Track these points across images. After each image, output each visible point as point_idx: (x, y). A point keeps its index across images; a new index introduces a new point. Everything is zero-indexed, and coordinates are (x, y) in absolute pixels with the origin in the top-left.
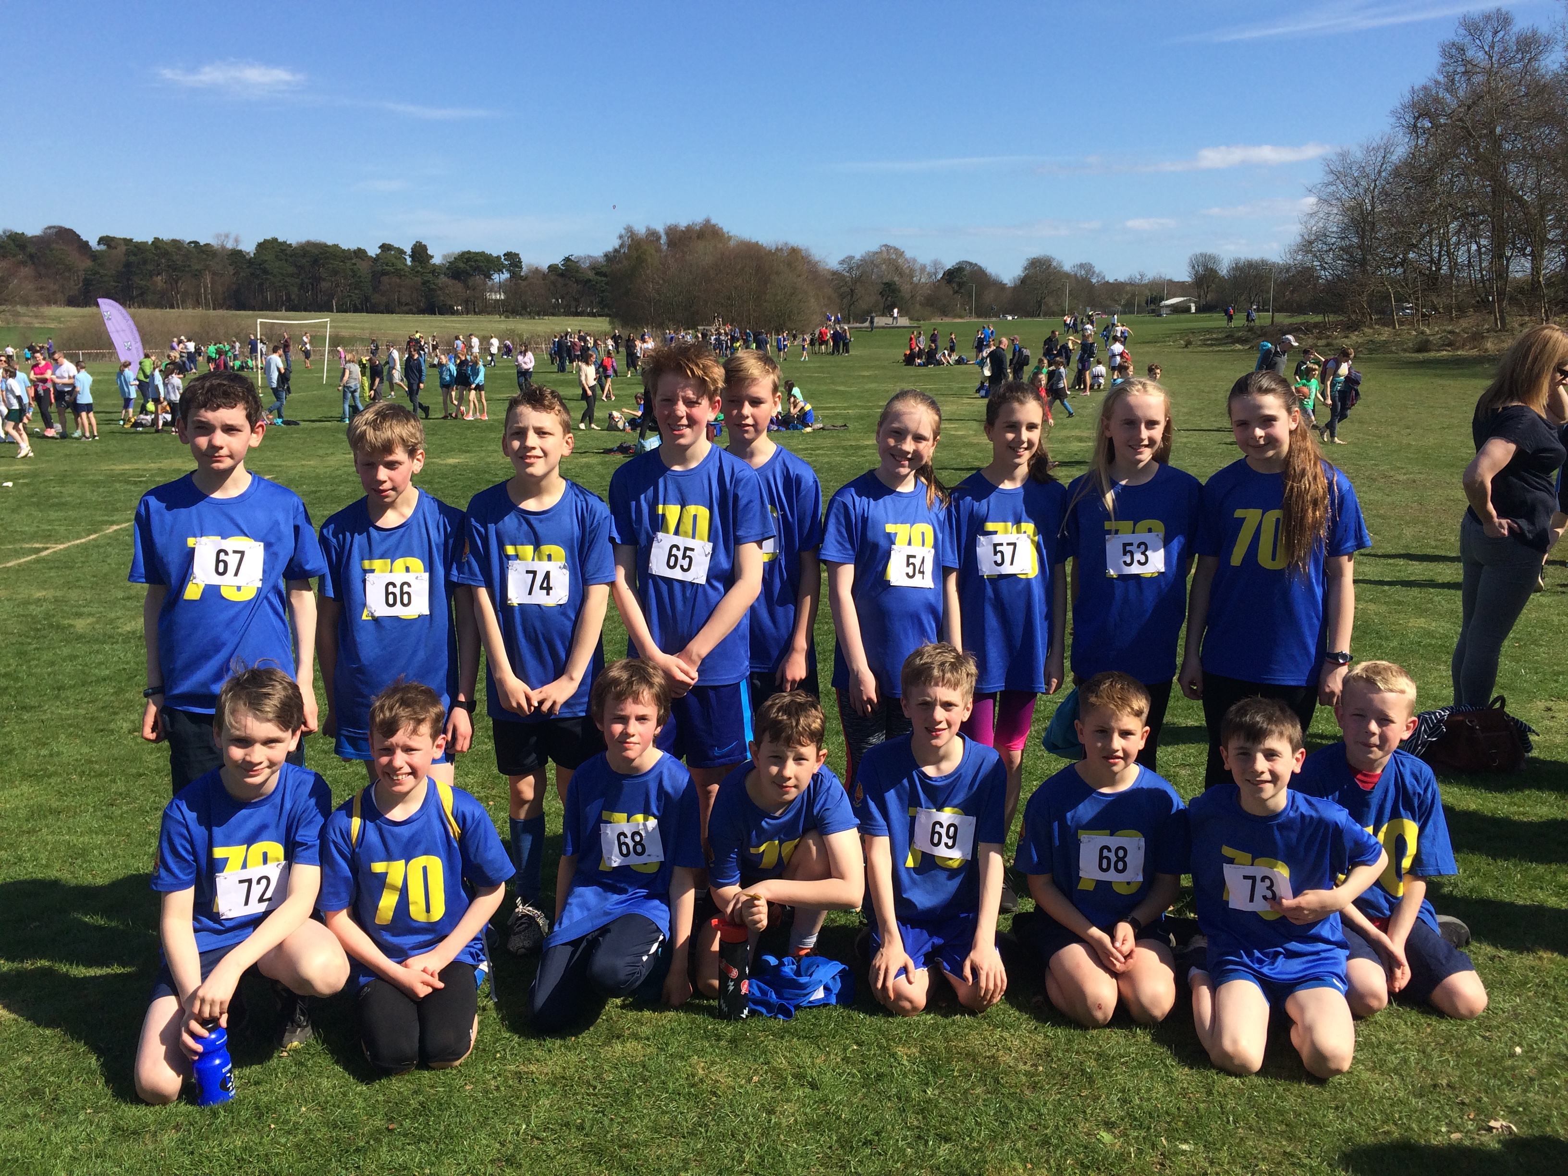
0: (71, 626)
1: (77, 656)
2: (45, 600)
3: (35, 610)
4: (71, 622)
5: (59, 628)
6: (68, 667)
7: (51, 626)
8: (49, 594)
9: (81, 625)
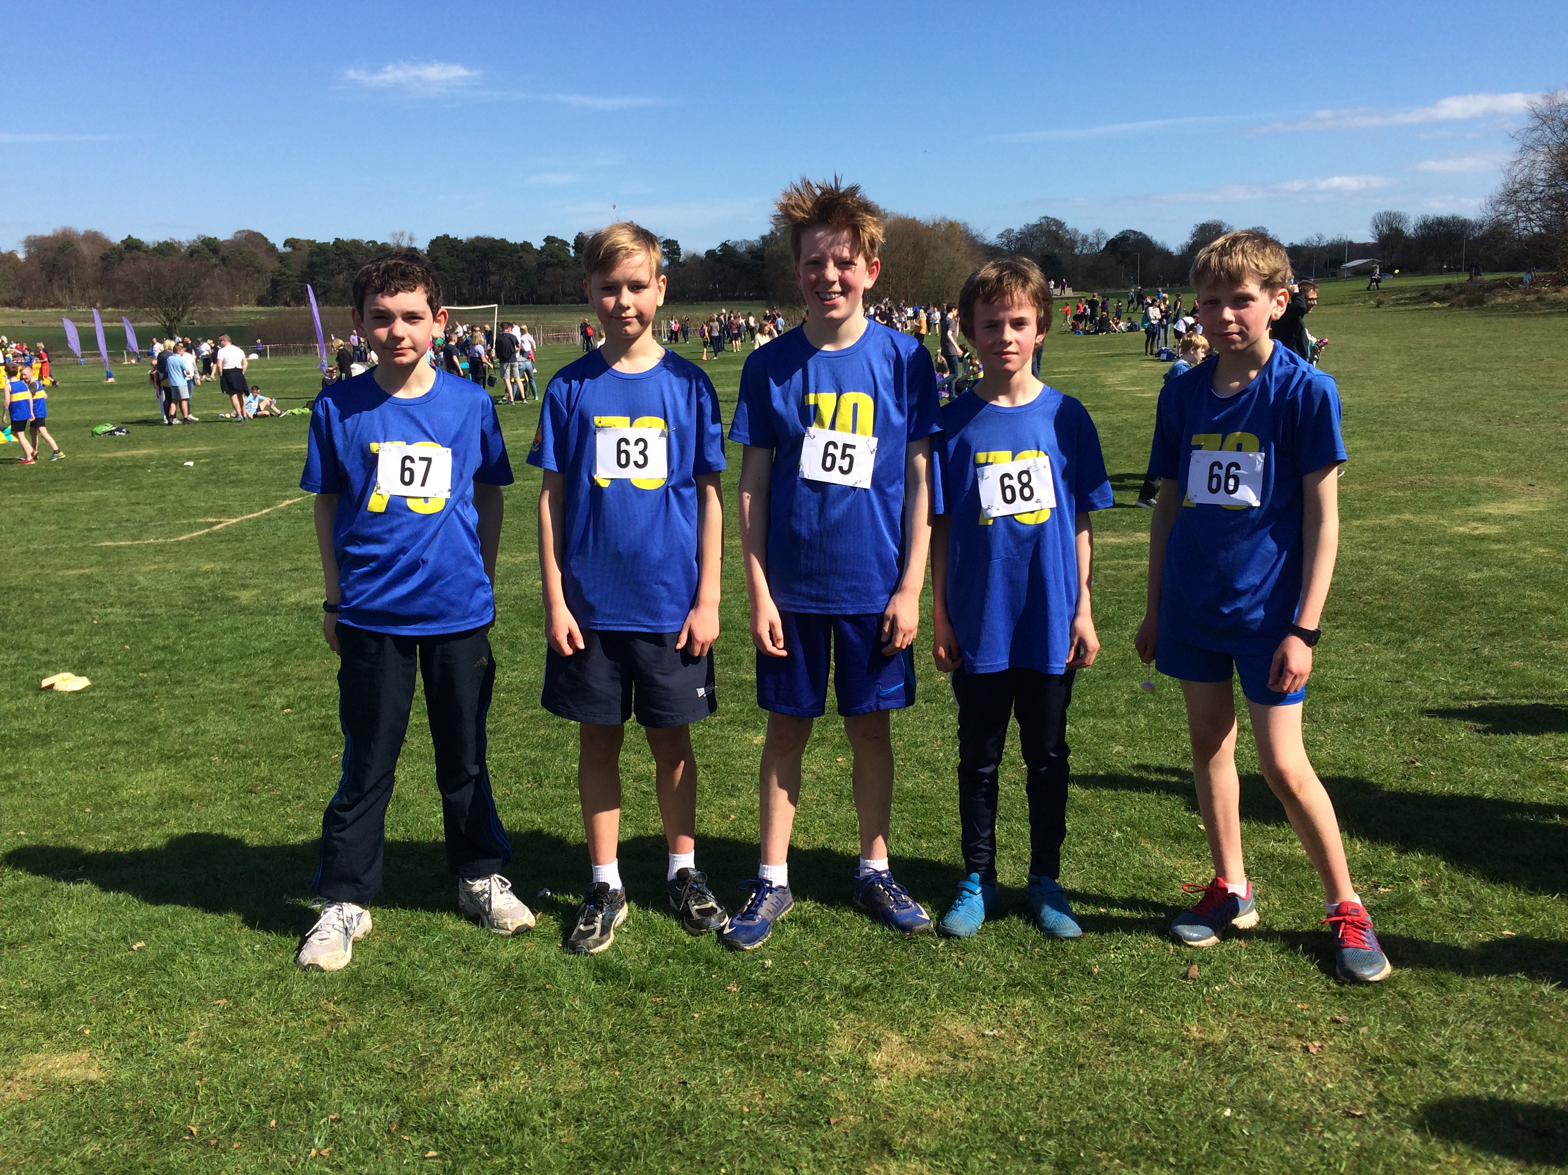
0: (236, 598)
1: (237, 629)
2: (212, 573)
3: (203, 582)
4: (235, 593)
5: (224, 600)
6: (228, 640)
7: (216, 598)
8: (217, 566)
9: (245, 597)
